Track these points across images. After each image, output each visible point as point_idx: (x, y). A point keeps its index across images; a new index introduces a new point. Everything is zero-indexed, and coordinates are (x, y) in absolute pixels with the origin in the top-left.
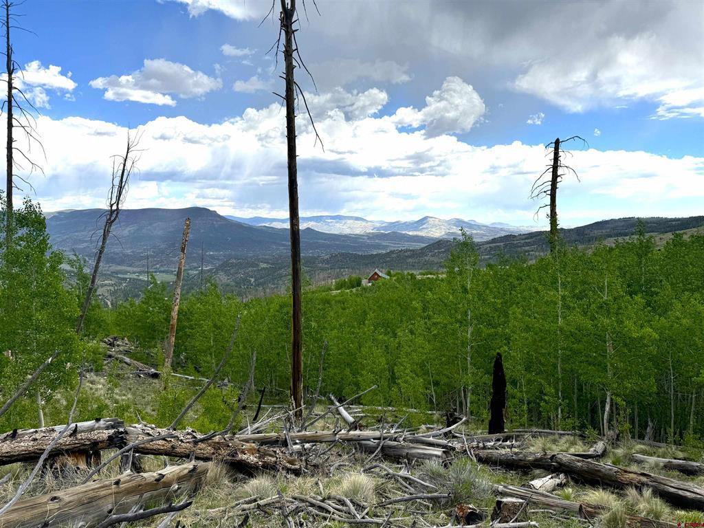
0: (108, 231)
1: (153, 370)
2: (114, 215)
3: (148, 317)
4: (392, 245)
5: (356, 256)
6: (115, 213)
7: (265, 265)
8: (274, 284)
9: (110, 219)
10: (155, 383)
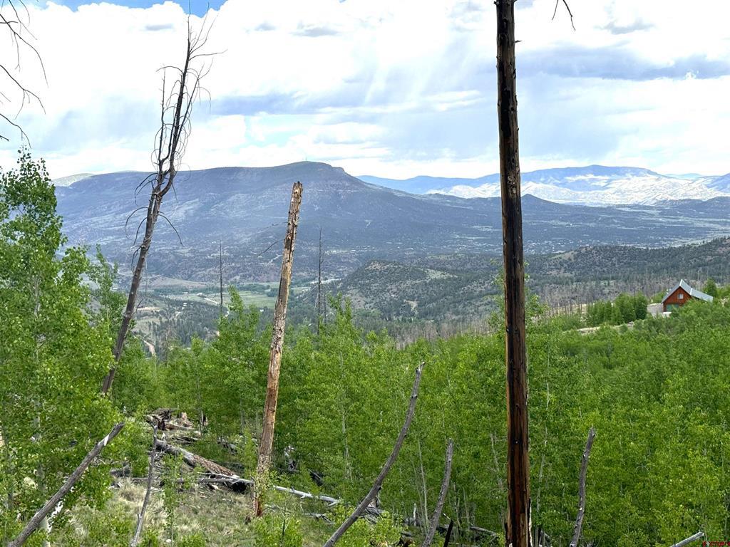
0: (156, 212)
1: (235, 477)
2: (166, 181)
3: (226, 375)
4: (718, 226)
5: (634, 254)
6: (168, 176)
7: (437, 275)
8: (457, 313)
9: (158, 188)
10: (240, 502)
